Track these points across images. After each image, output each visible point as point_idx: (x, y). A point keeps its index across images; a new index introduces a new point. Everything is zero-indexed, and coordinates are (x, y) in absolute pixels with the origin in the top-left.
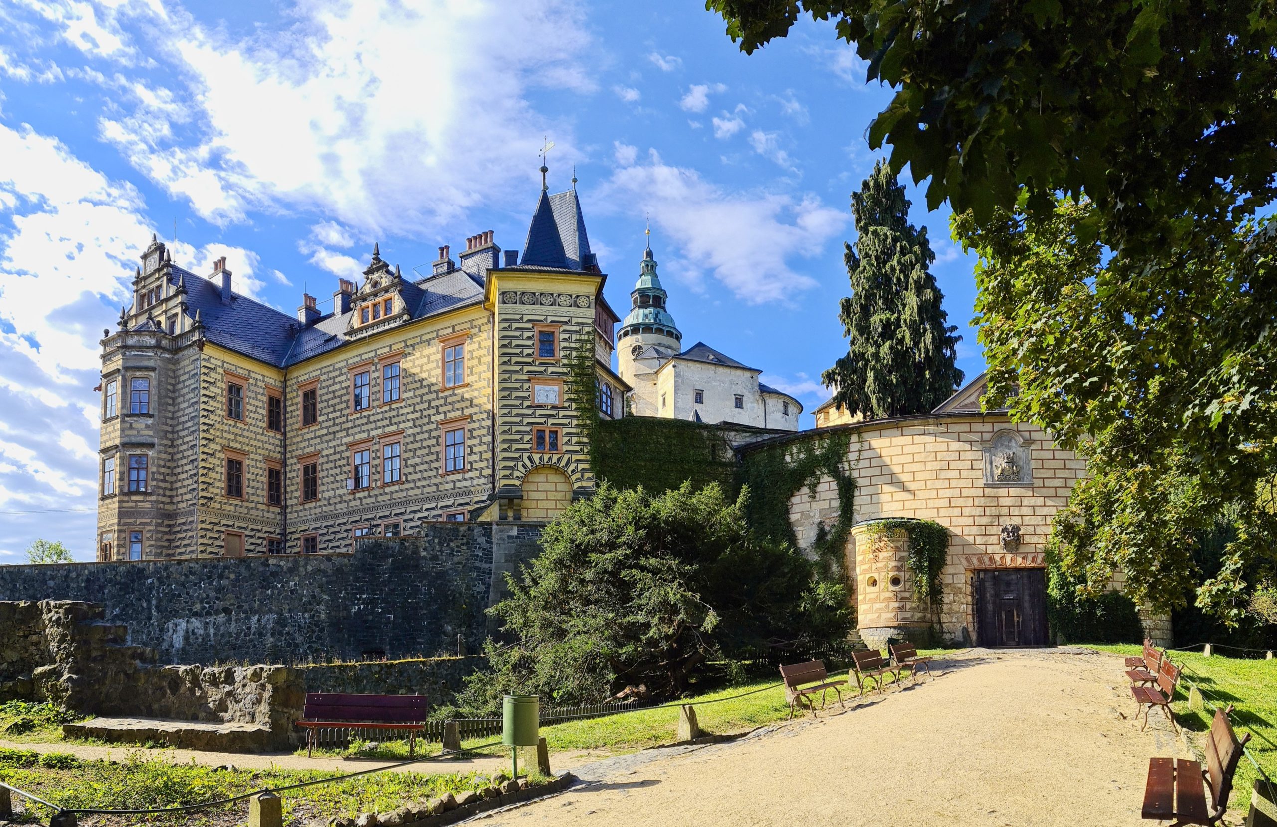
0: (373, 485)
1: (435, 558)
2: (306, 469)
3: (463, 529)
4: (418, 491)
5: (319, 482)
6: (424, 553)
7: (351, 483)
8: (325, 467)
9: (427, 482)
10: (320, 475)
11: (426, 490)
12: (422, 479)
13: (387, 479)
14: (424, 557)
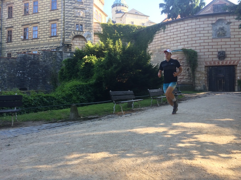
0: (29, 39)
1: (45, 61)
2: (9, 32)
3: (54, 53)
4: (43, 42)
5: (12, 36)
6: (41, 60)
7: (22, 37)
8: (15, 31)
9: (45, 39)
10: (13, 34)
11: (45, 41)
12: (44, 38)
13: (34, 37)
14: (41, 61)
